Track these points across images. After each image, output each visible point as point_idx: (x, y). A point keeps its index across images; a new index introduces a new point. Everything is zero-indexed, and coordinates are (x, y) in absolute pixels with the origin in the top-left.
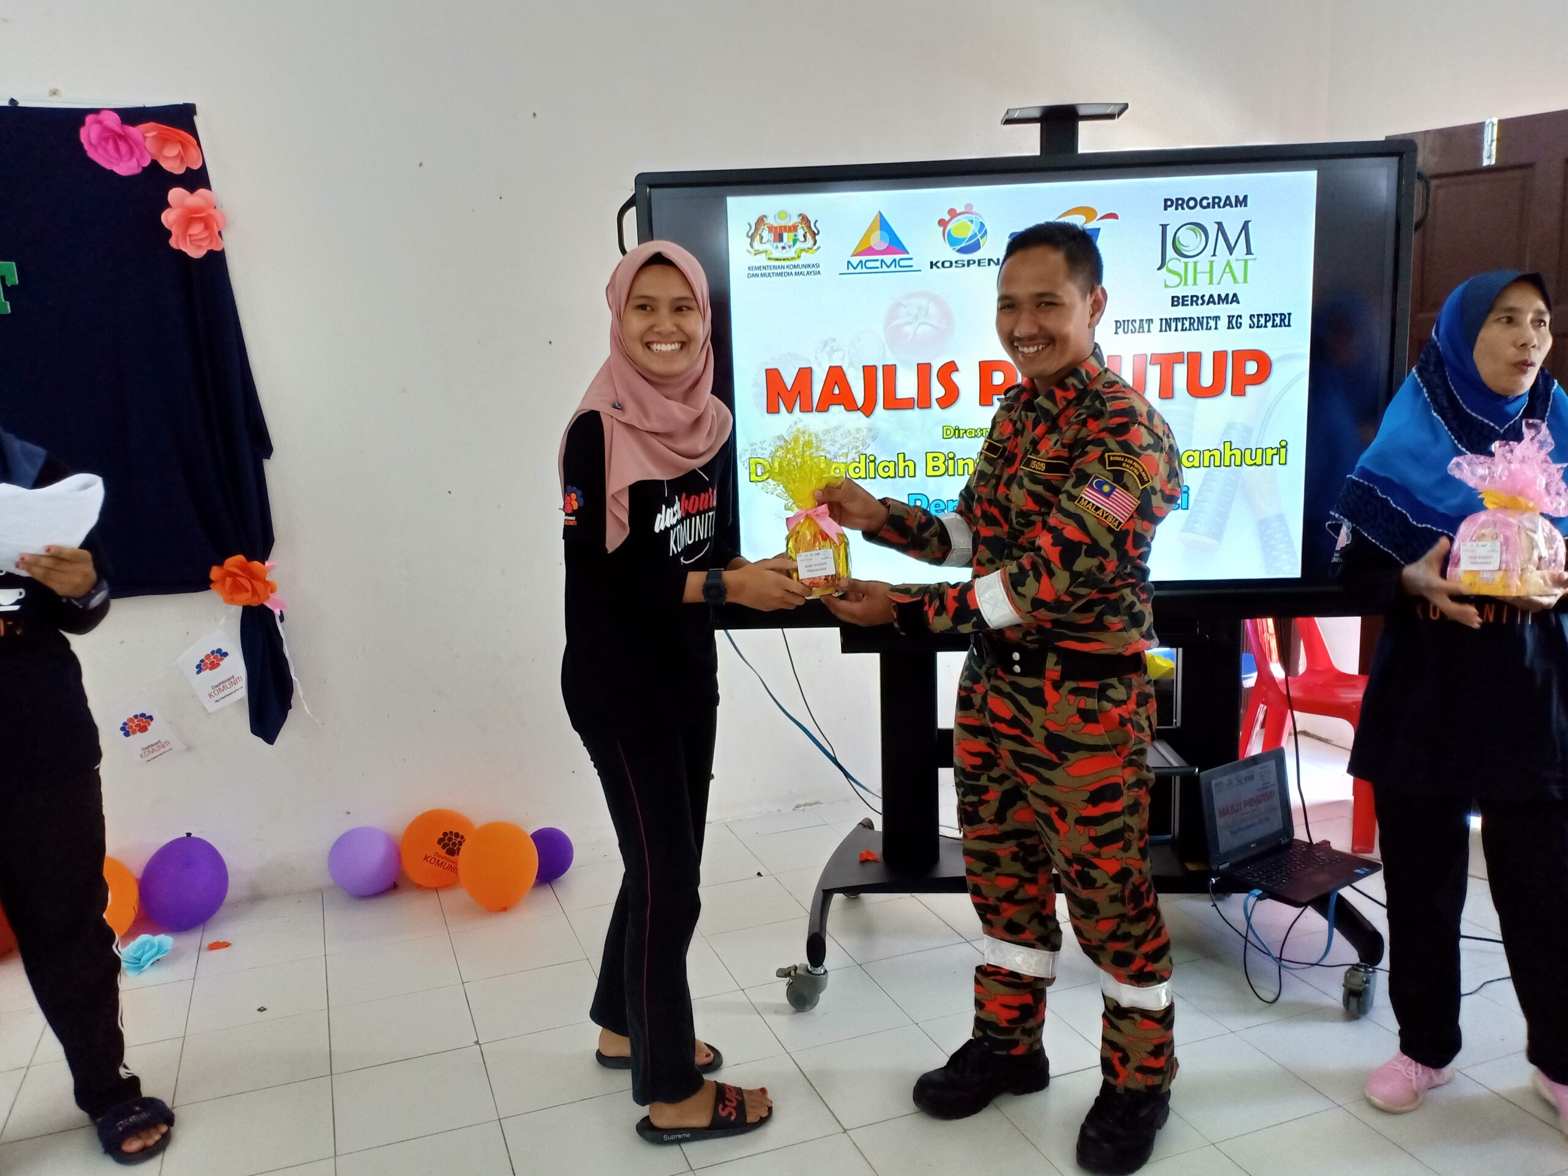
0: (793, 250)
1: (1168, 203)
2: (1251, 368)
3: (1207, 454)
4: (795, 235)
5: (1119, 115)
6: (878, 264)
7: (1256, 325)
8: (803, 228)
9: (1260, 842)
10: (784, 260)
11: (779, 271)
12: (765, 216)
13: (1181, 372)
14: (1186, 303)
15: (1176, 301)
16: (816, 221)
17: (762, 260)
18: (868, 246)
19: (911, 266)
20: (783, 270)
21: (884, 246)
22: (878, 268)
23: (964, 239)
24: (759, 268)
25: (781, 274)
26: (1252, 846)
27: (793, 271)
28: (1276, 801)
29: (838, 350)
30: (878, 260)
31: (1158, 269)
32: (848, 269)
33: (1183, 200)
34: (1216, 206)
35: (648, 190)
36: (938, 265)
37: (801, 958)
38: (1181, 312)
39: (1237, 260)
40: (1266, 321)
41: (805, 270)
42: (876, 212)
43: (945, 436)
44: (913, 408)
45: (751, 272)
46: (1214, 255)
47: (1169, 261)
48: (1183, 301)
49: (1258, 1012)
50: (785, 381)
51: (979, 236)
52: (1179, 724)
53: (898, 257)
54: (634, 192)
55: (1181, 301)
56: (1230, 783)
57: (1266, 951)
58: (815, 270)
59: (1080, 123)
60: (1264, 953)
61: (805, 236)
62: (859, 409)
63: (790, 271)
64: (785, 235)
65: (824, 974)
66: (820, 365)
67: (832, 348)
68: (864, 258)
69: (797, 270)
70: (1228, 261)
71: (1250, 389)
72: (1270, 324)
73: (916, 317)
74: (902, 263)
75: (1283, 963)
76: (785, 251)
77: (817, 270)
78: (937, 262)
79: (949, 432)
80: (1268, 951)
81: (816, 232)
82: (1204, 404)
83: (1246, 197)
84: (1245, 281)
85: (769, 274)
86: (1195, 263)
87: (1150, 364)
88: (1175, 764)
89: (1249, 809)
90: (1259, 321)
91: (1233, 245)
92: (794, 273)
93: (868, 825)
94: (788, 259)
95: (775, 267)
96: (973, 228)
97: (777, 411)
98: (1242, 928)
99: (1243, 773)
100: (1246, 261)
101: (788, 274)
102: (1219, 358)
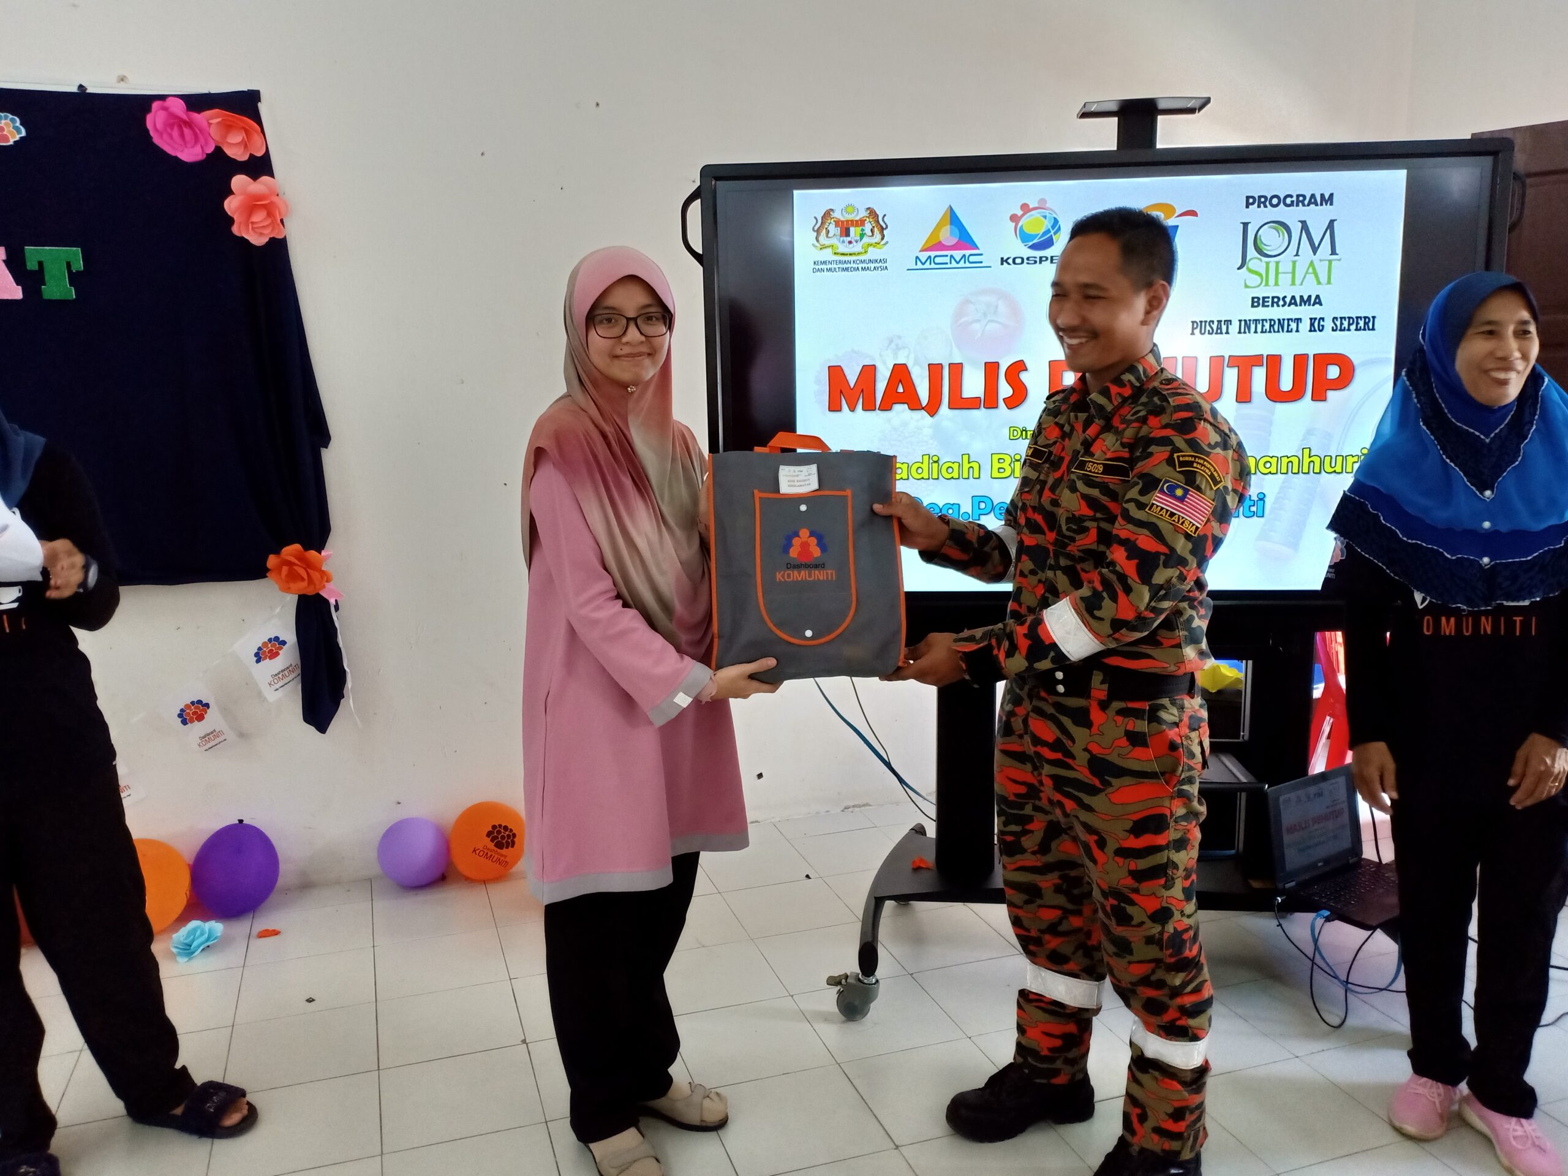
0: (860, 244)
1: (1249, 201)
2: (1333, 372)
3: (1285, 460)
4: (862, 230)
5: (1201, 108)
6: (947, 260)
7: (1339, 328)
8: (870, 222)
9: (1327, 861)
10: (850, 254)
11: (845, 266)
12: (832, 210)
13: (1259, 376)
14: (1266, 304)
15: (1256, 302)
16: (885, 215)
17: (827, 255)
18: (937, 241)
19: (981, 262)
20: (849, 265)
21: (952, 241)
22: (947, 263)
23: (1038, 234)
24: (825, 263)
25: (847, 269)
26: (1320, 864)
27: (860, 266)
28: (1345, 818)
29: (904, 348)
30: (947, 256)
31: (1239, 269)
32: (916, 264)
33: (1265, 197)
34: (1300, 204)
35: (713, 183)
36: (1009, 261)
37: (851, 965)
38: (1261, 313)
39: (1321, 260)
40: (1349, 325)
41: (872, 266)
42: (948, 206)
43: (1011, 437)
44: (979, 408)
45: (817, 267)
46: (1297, 255)
47: (1250, 260)
48: (1264, 302)
49: (1324, 1036)
50: (848, 378)
51: (1052, 232)
52: (1246, 738)
53: (967, 253)
54: (698, 184)
55: (1261, 302)
56: (1299, 800)
57: (1332, 974)
58: (882, 265)
59: (1160, 118)
60: (1330, 975)
61: (872, 231)
62: (923, 408)
63: (856, 266)
64: (852, 230)
65: (874, 984)
66: (884, 363)
67: (897, 345)
68: (933, 254)
69: (864, 265)
70: (1312, 262)
71: (1331, 394)
72: (1353, 327)
73: (985, 315)
74: (972, 259)
75: (1350, 986)
76: (851, 245)
77: (885, 265)
78: (1008, 258)
79: (1015, 433)
80: (1334, 972)
81: (884, 226)
82: (1282, 409)
83: (1331, 195)
84: (1329, 282)
85: (835, 269)
86: (1277, 263)
87: (1228, 366)
88: (1244, 780)
89: (1316, 826)
90: (1342, 324)
91: (1317, 245)
92: (860, 269)
93: (920, 830)
94: (855, 254)
95: (840, 262)
96: (1047, 224)
97: (840, 410)
98: (1309, 951)
99: (1313, 790)
100: (1330, 261)
101: (854, 269)
102: (1300, 361)
